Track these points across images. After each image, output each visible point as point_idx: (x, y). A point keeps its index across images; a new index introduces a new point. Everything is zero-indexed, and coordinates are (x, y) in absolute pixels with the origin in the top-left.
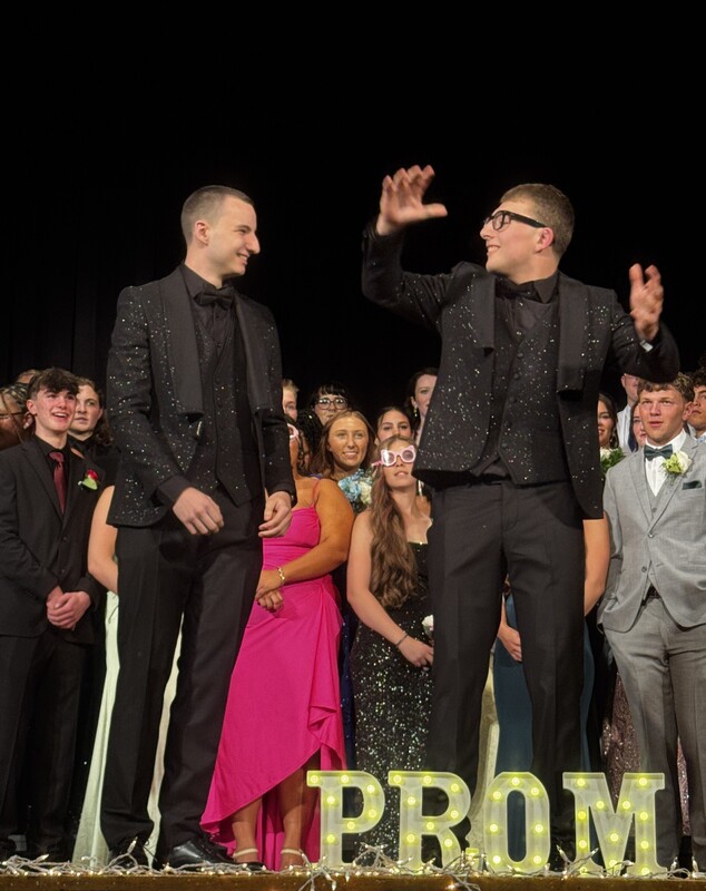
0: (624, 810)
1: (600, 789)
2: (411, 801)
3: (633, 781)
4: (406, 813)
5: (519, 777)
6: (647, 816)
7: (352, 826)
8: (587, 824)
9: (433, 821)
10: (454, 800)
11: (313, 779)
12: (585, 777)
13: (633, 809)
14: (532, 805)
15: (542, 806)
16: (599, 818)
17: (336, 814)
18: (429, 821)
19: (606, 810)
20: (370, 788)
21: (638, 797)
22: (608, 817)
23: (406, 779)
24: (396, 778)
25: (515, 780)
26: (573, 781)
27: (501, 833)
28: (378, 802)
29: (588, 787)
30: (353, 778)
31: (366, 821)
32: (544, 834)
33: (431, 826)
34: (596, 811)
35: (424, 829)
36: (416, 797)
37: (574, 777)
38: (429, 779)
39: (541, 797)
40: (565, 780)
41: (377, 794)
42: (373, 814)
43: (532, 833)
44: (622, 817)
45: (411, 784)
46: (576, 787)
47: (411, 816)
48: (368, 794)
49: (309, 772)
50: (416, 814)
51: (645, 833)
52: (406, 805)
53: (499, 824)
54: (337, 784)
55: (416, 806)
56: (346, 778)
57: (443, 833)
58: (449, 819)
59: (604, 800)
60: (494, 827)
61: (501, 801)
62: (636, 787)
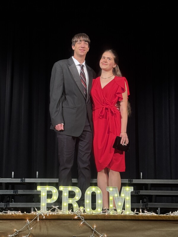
0: (122, 197)
1: (116, 191)
2: (65, 194)
3: (125, 189)
4: (64, 197)
5: (94, 188)
6: (128, 198)
7: (49, 201)
8: (112, 201)
9: (71, 199)
10: (77, 194)
11: (39, 188)
12: (112, 188)
13: (125, 196)
14: (98, 195)
15: (101, 195)
16: (116, 199)
17: (45, 198)
18: (70, 199)
19: (118, 197)
20: (54, 191)
21: (126, 194)
22: (118, 198)
23: (64, 188)
24: (61, 188)
25: (93, 189)
26: (109, 189)
27: (89, 203)
28: (56, 195)
29: (113, 191)
30: (50, 188)
31: (53, 199)
32: (101, 203)
33: (71, 201)
34: (115, 197)
35: (69, 202)
36: (67, 193)
37: (109, 188)
38: (70, 188)
39: (100, 193)
40: (107, 189)
41: (56, 192)
42: (55, 198)
43: (98, 203)
44: (122, 198)
45: (65, 190)
46: (110, 191)
47: (65, 199)
48: (54, 193)
49: (38, 187)
50: (67, 198)
51: (128, 202)
52: (64, 196)
53: (89, 200)
54: (45, 190)
55: (67, 196)
56: (48, 188)
57: (74, 203)
58: (76, 199)
59: (117, 194)
60: (88, 201)
61: (90, 194)
62: (126, 190)
